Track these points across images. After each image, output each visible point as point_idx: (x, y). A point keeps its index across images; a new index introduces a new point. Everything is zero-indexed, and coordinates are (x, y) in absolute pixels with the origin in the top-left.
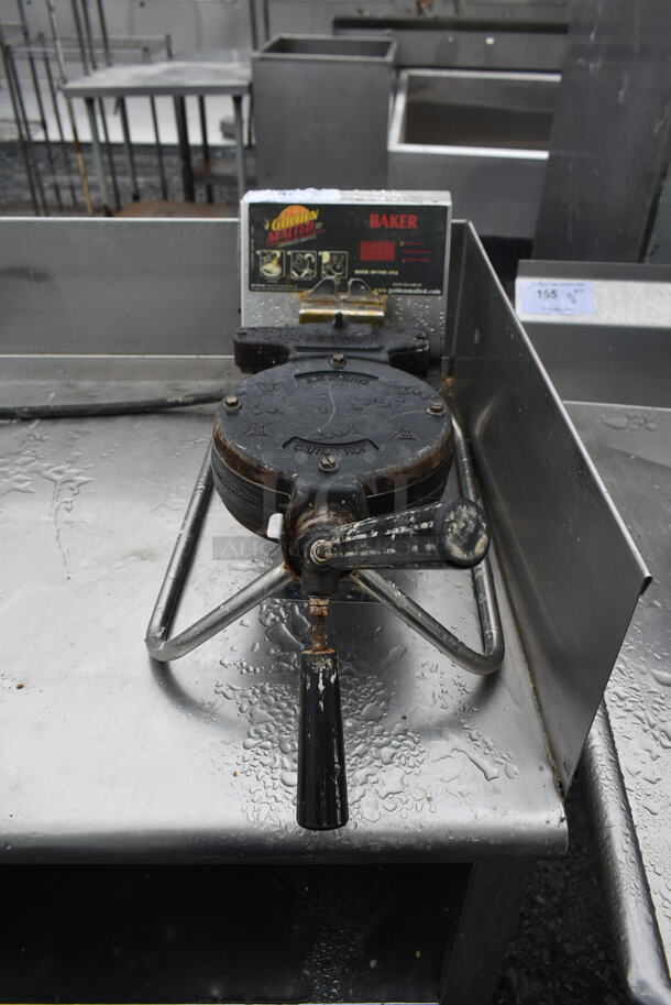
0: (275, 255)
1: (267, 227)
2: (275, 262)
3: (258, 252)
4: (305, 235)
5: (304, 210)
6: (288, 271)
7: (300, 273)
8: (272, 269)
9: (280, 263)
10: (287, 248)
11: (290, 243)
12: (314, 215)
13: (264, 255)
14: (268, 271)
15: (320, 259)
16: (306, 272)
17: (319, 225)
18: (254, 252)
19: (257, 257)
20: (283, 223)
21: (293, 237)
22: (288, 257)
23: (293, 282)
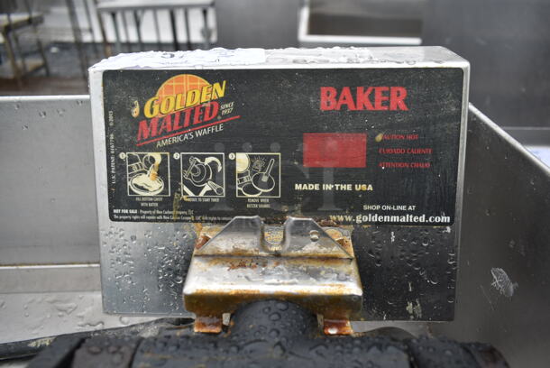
0: (153, 160)
1: (135, 112)
2: (152, 171)
3: (123, 156)
4: (204, 124)
5: (201, 82)
6: (176, 187)
7: (197, 191)
8: (148, 184)
9: (161, 173)
10: (171, 148)
11: (176, 139)
12: (219, 90)
13: (132, 159)
14: (142, 188)
15: (231, 166)
16: (207, 188)
17: (227, 108)
18: (116, 155)
19: (121, 165)
20: (165, 103)
21: (182, 129)
22: (175, 163)
23: (185, 205)
